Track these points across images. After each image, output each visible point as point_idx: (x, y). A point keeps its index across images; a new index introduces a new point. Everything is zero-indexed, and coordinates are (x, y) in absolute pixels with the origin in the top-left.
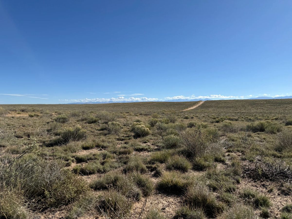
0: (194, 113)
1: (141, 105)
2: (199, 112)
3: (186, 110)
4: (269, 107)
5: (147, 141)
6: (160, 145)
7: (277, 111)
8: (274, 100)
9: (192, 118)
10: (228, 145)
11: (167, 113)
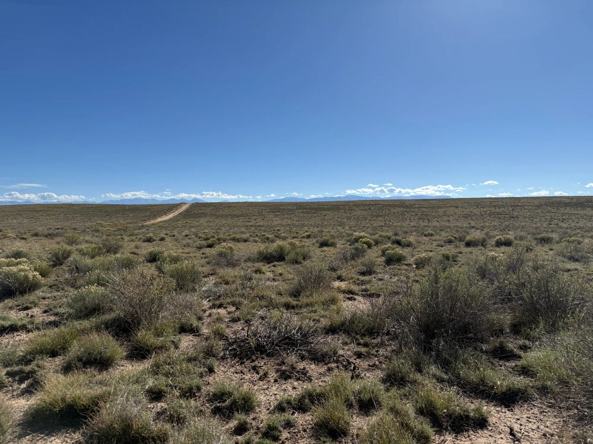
0: (169, 229)
1: (40, 211)
2: (179, 225)
3: (152, 222)
4: (301, 215)
5: (32, 305)
6: (62, 312)
7: (312, 222)
8: (308, 203)
9: (162, 239)
10: (215, 293)
11: (105, 229)
